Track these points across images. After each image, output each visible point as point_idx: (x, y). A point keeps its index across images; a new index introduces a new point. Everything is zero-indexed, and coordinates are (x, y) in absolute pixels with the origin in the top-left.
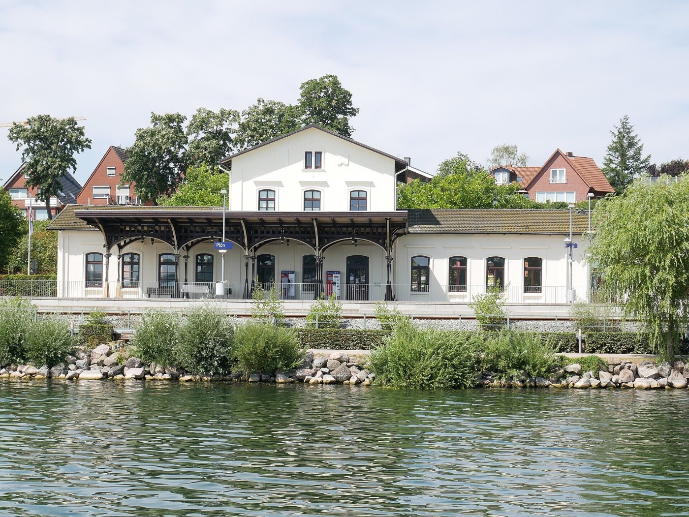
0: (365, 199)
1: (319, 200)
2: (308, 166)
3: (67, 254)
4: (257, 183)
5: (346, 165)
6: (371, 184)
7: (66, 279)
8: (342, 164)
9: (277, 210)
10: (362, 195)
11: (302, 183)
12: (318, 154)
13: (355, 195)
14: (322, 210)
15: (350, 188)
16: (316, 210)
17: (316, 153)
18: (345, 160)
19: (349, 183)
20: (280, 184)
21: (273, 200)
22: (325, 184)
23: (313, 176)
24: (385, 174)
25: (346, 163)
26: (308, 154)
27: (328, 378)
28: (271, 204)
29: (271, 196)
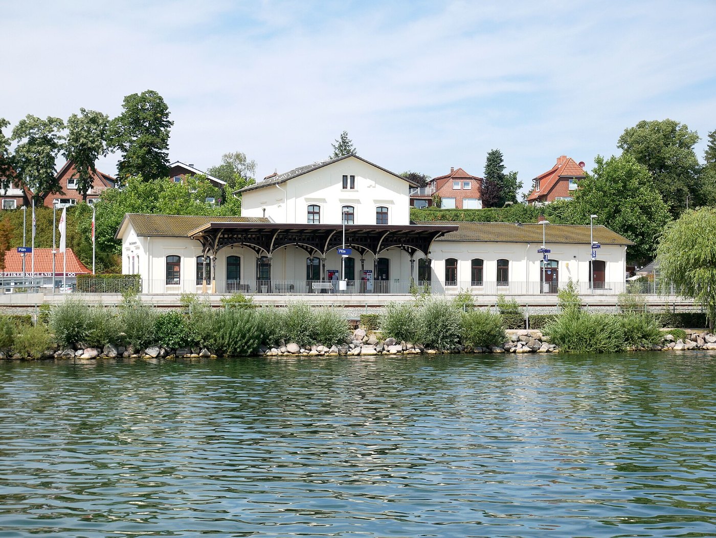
0: (386, 213)
1: (353, 214)
2: (345, 187)
3: (151, 257)
4: (307, 200)
5: (373, 187)
6: (392, 202)
7: (151, 278)
8: (371, 186)
9: (321, 223)
10: (384, 210)
11: (341, 201)
12: (353, 177)
13: (380, 210)
14: (356, 223)
15: (376, 205)
16: (351, 223)
17: (351, 176)
18: (373, 183)
19: (376, 201)
20: (324, 200)
21: (319, 213)
22: (358, 201)
23: (349, 194)
24: (402, 195)
25: (374, 185)
26: (345, 177)
27: (526, 349)
28: (316, 217)
29: (316, 210)
